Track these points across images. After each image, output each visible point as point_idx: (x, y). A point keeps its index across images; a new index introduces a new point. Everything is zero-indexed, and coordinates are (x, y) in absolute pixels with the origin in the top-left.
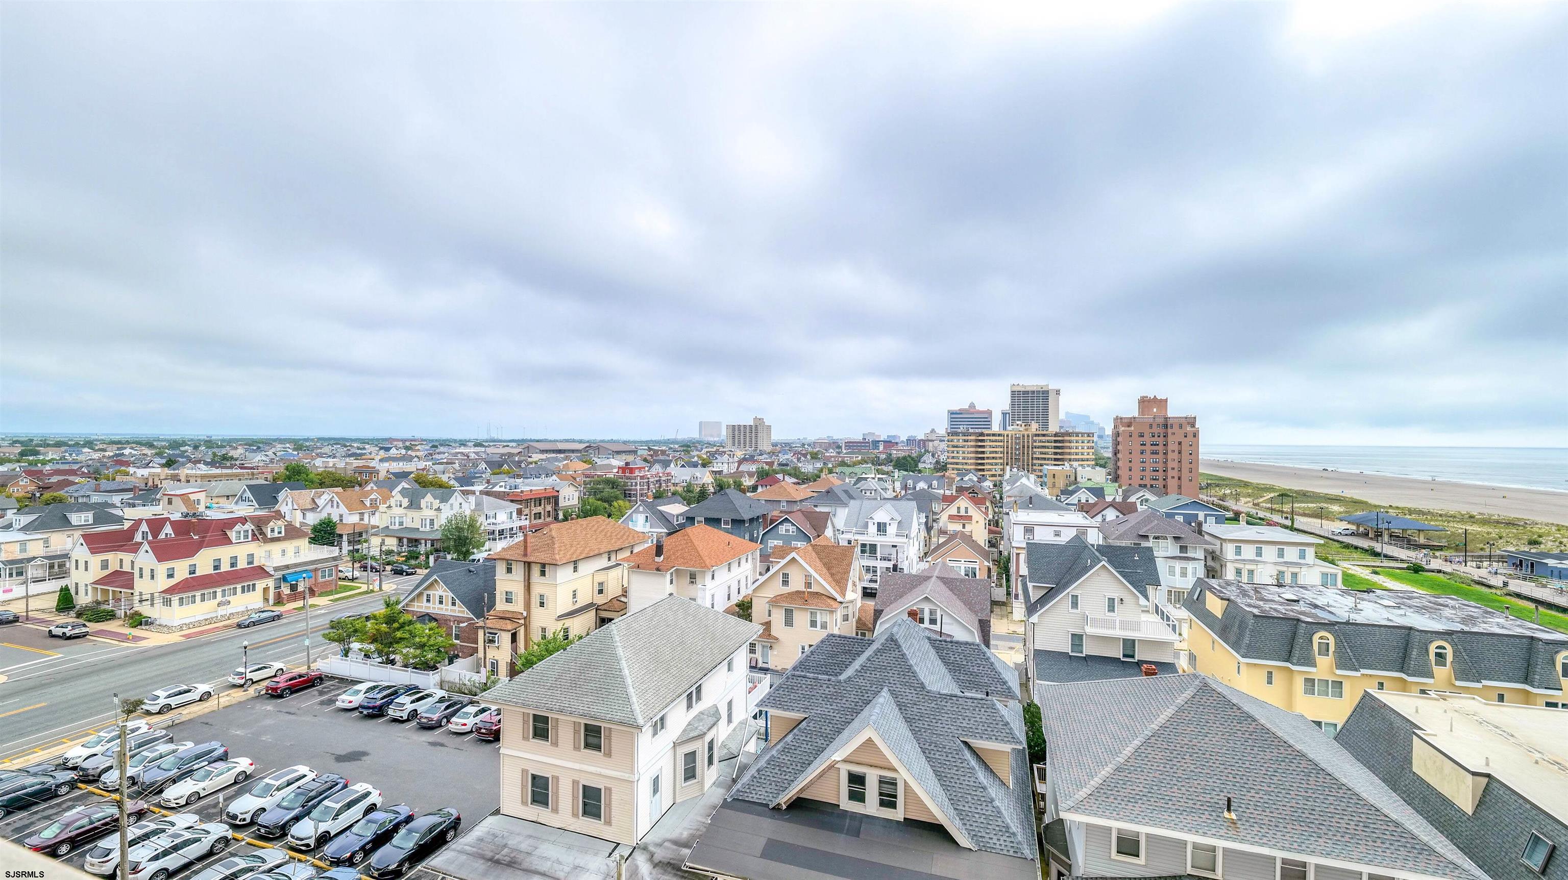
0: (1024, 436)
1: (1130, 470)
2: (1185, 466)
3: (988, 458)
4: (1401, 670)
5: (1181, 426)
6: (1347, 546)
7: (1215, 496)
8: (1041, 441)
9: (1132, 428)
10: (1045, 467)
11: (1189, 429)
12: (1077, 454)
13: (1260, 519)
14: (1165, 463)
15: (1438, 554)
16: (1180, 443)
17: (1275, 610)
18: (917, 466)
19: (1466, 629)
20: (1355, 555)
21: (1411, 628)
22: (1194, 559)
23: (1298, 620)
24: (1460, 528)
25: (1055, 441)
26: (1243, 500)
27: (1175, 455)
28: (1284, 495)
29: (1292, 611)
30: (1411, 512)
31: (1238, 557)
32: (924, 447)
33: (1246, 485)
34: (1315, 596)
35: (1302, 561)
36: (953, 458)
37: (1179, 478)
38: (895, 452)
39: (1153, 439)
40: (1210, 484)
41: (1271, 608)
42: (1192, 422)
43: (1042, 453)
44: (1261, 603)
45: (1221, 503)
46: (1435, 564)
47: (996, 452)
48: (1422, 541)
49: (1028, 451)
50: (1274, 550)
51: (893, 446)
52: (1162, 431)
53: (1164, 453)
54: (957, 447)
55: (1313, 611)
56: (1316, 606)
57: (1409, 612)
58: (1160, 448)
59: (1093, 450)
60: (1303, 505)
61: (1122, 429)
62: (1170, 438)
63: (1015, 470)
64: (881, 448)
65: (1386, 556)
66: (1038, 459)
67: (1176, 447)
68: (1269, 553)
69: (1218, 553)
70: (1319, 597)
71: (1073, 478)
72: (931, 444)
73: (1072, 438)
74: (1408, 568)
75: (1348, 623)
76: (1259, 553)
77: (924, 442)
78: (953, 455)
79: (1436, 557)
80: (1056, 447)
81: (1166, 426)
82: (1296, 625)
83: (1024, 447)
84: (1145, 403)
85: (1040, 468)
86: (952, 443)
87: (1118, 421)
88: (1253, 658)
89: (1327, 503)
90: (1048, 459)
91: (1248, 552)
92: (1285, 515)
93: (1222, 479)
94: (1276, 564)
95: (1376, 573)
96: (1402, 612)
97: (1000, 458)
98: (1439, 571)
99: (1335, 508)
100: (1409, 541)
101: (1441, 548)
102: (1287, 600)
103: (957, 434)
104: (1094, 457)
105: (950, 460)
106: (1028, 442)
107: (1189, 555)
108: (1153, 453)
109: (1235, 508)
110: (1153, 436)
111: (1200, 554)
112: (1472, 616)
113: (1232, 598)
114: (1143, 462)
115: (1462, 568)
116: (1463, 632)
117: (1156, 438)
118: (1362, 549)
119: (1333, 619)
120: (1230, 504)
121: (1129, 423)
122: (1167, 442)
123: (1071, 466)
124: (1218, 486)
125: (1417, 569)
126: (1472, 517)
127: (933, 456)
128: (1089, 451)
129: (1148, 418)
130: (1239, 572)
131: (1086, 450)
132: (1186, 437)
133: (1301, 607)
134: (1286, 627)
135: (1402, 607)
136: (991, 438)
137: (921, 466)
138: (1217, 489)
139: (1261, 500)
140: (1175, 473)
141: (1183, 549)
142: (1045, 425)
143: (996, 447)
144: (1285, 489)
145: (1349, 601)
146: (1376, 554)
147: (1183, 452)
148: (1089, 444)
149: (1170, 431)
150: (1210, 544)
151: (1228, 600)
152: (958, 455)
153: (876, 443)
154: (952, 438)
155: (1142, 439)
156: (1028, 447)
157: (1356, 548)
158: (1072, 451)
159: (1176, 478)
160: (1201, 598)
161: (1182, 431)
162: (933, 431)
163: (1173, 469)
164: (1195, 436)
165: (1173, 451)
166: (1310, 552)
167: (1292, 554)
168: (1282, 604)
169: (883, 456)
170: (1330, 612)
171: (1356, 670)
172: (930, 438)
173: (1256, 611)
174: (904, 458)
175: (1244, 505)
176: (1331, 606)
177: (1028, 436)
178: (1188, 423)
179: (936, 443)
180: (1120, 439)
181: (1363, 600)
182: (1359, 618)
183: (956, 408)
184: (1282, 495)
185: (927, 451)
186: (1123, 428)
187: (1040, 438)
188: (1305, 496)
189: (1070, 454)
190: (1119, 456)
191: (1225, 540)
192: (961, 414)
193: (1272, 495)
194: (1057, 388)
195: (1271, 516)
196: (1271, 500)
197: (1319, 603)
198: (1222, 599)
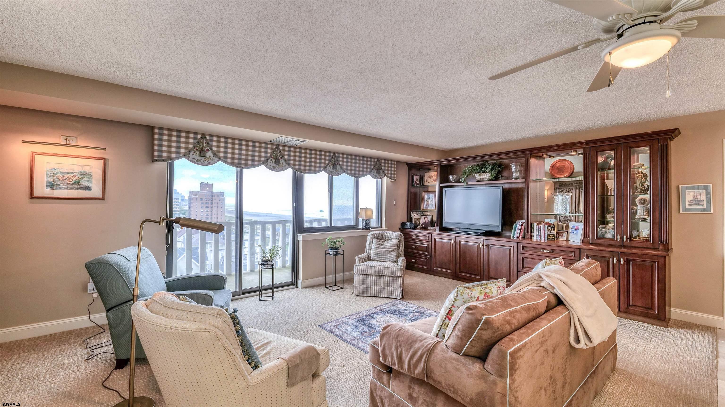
1: (196, 215)
2: (220, 213)
5: (218, 196)
9: (198, 197)
14: (211, 212)
16: (218, 203)
37: (217, 218)
39: (207, 201)
52: (209, 197)
53: (211, 208)
58: (209, 205)
59: (179, 207)
61: (193, 197)
62: (214, 201)
81: (212, 196)
84: (203, 185)
87: (191, 192)
104: (179, 210)
108: (206, 208)
114: (202, 212)
121: (196, 194)
122: (212, 203)
129: (205, 192)
132: (220, 200)
140: (215, 216)
147: (219, 207)
148: (177, 204)
149: (213, 198)
155: (202, 201)
163: (215, 214)
164: (223, 200)
165: (215, 207)
178: (221, 195)
180: (192, 201)
190: (191, 209)
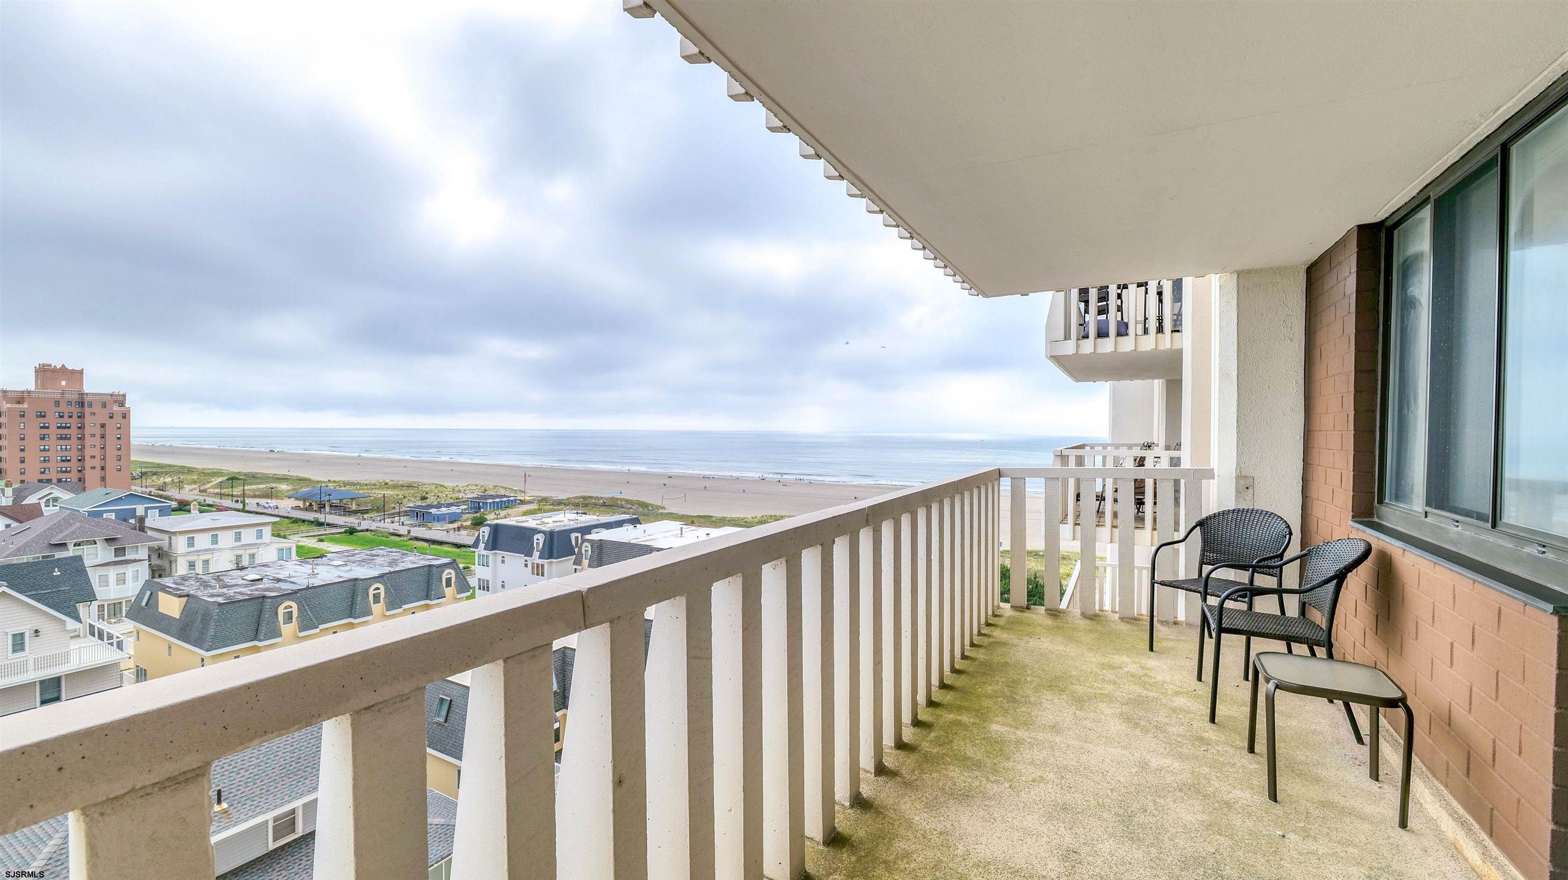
1: (22, 461)
2: (111, 453)
4: (350, 616)
5: (104, 405)
6: (296, 521)
7: (152, 486)
11: (116, 408)
13: (209, 505)
14: (81, 450)
15: (366, 516)
16: (103, 426)
17: (240, 593)
19: (392, 570)
20: (303, 528)
21: (356, 579)
22: (135, 561)
23: (264, 597)
24: (379, 493)
26: (187, 487)
27: (97, 441)
28: (233, 479)
29: (257, 590)
30: (345, 484)
31: (192, 549)
33: (190, 471)
34: (277, 571)
35: (259, 541)
37: (103, 468)
40: (146, 473)
41: (236, 593)
42: (120, 400)
44: (225, 590)
45: (161, 493)
46: (365, 525)
48: (354, 507)
50: (231, 534)
53: (79, 438)
55: (277, 585)
56: (279, 580)
57: (354, 567)
60: (253, 487)
65: (328, 525)
67: (98, 431)
68: (226, 539)
69: (166, 548)
70: (281, 571)
74: (345, 532)
75: (308, 588)
76: (215, 539)
79: (364, 519)
81: (81, 404)
82: (262, 604)
88: (219, 648)
89: (275, 482)
91: (203, 541)
92: (235, 499)
93: (159, 466)
94: (232, 549)
95: (321, 540)
96: (348, 568)
98: (367, 530)
99: (284, 487)
100: (345, 509)
101: (366, 512)
102: (251, 581)
107: (127, 557)
109: (178, 497)
110: (61, 417)
111: (143, 554)
112: (395, 559)
113: (192, 592)
114: (44, 450)
115: (381, 524)
116: (391, 573)
117: (66, 420)
118: (309, 521)
119: (295, 587)
120: (173, 492)
124: (155, 474)
125: (352, 531)
126: (386, 484)
130: (192, 565)
132: (111, 417)
133: (266, 584)
134: (253, 608)
135: (348, 563)
138: (155, 477)
139: (209, 486)
140: (97, 463)
141: (120, 551)
144: (233, 473)
145: (307, 569)
146: (320, 524)
150: (157, 540)
151: (188, 596)
157: (304, 521)
159: (98, 468)
160: (153, 601)
161: (106, 412)
163: (93, 457)
164: (124, 417)
166: (267, 531)
167: (248, 536)
168: (246, 586)
170: (292, 582)
171: (316, 627)
173: (220, 600)
175: (188, 493)
176: (292, 577)
178: (115, 402)
181: (318, 565)
182: (317, 582)
184: (232, 479)
186: (8, 404)
188: (253, 478)
191: (174, 533)
193: (220, 479)
195: (220, 501)
196: (220, 485)
197: (281, 577)
198: (180, 596)
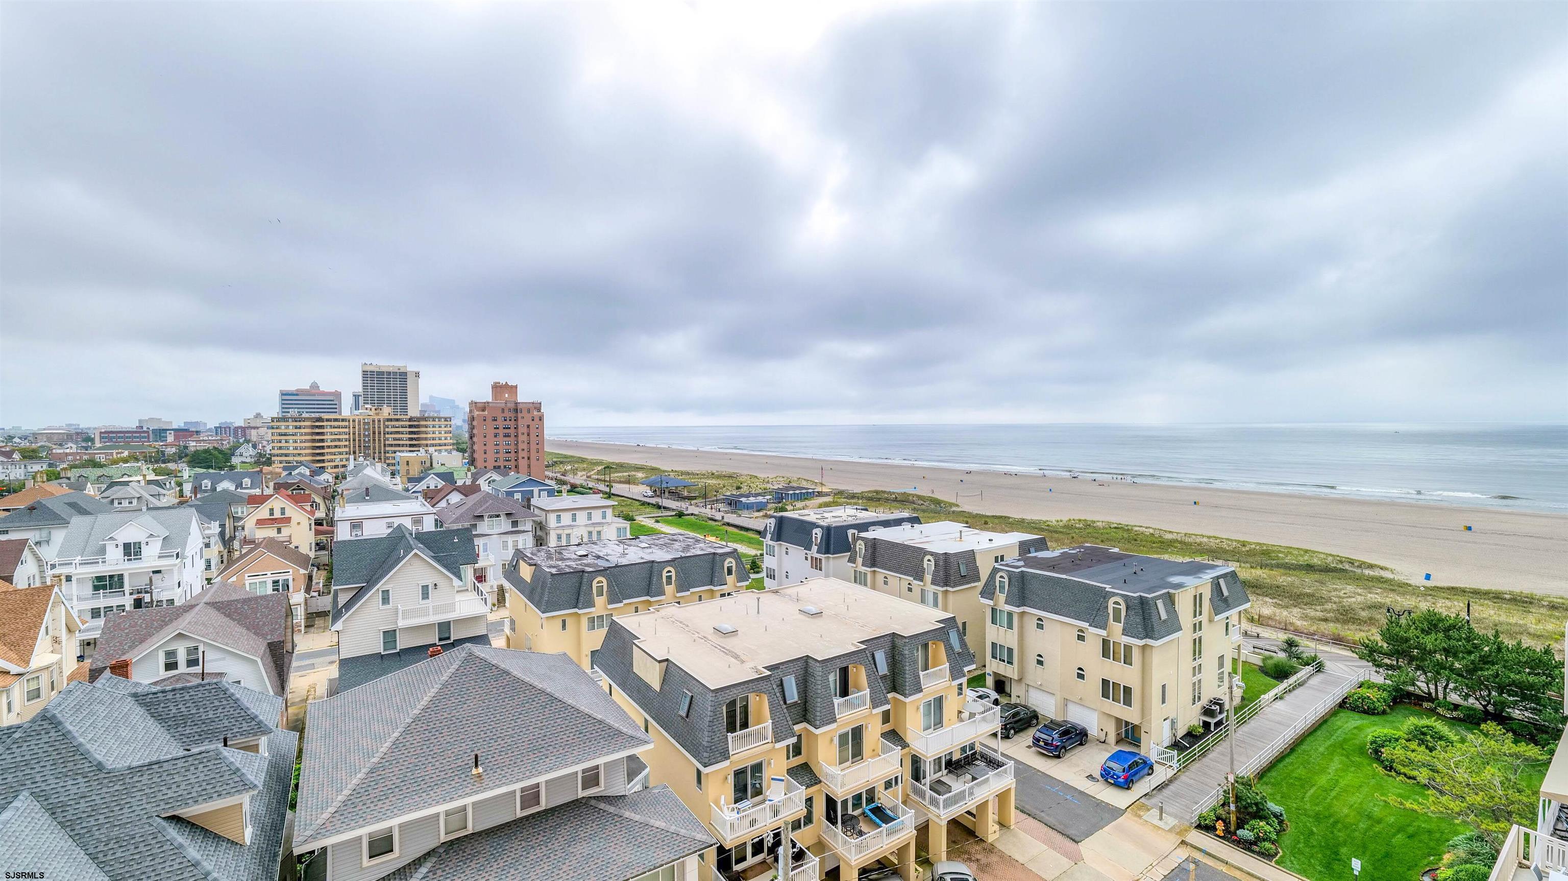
0: (374, 421)
1: (485, 453)
2: (533, 447)
3: (329, 447)
4: (648, 595)
5: (529, 411)
6: (644, 504)
7: (559, 472)
8: (394, 427)
9: (486, 413)
10: (398, 453)
11: (536, 413)
12: (434, 439)
13: (590, 488)
14: (516, 445)
15: (693, 502)
16: (528, 426)
17: (569, 567)
18: (228, 460)
19: (683, 555)
20: (647, 510)
21: (653, 562)
22: (524, 532)
23: (583, 571)
24: (701, 483)
25: (410, 426)
26: (580, 474)
27: (525, 438)
28: (608, 468)
29: (581, 565)
30: (682, 473)
31: (560, 525)
32: (244, 435)
33: (583, 460)
34: (601, 549)
35: (604, 521)
36: (280, 448)
37: (529, 458)
38: (194, 444)
39: (505, 423)
40: (556, 462)
41: (566, 565)
42: (538, 407)
43: (395, 439)
44: (560, 563)
45: (563, 477)
46: (692, 510)
47: (339, 440)
48: (686, 494)
49: (379, 437)
50: (585, 513)
51: (191, 436)
52: (512, 415)
53: (515, 436)
54: (285, 435)
55: (596, 562)
56: (598, 557)
57: (655, 550)
58: (512, 431)
59: (451, 435)
60: (620, 474)
61: (476, 413)
62: (520, 422)
63: (361, 459)
64: (170, 438)
65: (665, 508)
66: (391, 445)
67: (525, 430)
68: (582, 517)
69: (544, 523)
70: (603, 549)
71: (428, 464)
72: (254, 432)
73: (428, 423)
74: (676, 515)
75: (617, 566)
76: (574, 518)
77: (243, 431)
78: (279, 445)
79: (691, 505)
80: (411, 433)
81: (516, 410)
82: (581, 576)
83: (374, 433)
84: (498, 388)
85: (393, 455)
86: (278, 431)
87: (473, 404)
88: (551, 611)
89: (635, 471)
90: (403, 446)
91: (566, 518)
92: (606, 484)
93: (566, 457)
94: (586, 525)
95: (657, 521)
96: (650, 550)
97: (345, 446)
98: (692, 514)
99: (640, 475)
100: (679, 495)
101: (695, 498)
102: (580, 556)
103: (284, 419)
104: (451, 441)
105: (276, 452)
106: (379, 427)
107: (520, 528)
108: (505, 436)
109: (572, 481)
110: (505, 420)
111: (528, 526)
112: (688, 545)
113: (539, 562)
114: (497, 445)
115: (703, 510)
116: (681, 558)
117: (508, 422)
118: (652, 504)
119: (607, 565)
120: (570, 478)
121: (484, 407)
122: (517, 425)
123: (426, 451)
124: (561, 463)
125: (680, 515)
126: (713, 474)
127: (254, 446)
128: (446, 435)
129: (501, 403)
130: (559, 537)
131: (443, 435)
132: (533, 420)
133: (589, 560)
134: (575, 579)
135: (653, 546)
136: (333, 423)
137: (235, 460)
138: (561, 465)
139: (592, 473)
140: (525, 454)
141: (515, 524)
142: (404, 409)
143: (340, 434)
144: (610, 463)
145: (620, 549)
146: (659, 507)
147: (531, 435)
148: (446, 429)
149: (520, 415)
150: (537, 516)
151: (535, 565)
152: (287, 445)
153: (160, 434)
154: (278, 424)
155: (495, 423)
156: (380, 433)
157: (649, 504)
158: (429, 436)
159: (526, 458)
160: (516, 567)
161: (530, 415)
162: (258, 416)
163: (523, 450)
164: (540, 420)
165: (523, 434)
166: (609, 512)
167: (597, 516)
168: (575, 560)
169: (172, 450)
170: (607, 560)
171: (621, 602)
172: (252, 425)
173: (554, 571)
174: (206, 451)
175: (579, 479)
176: (609, 555)
177: (379, 421)
178: (535, 408)
179: (262, 431)
180: (475, 423)
181: (630, 545)
182: (624, 561)
183: (292, 388)
184: (608, 467)
185: (248, 441)
186: (478, 413)
187: (393, 423)
188: (621, 467)
189: (426, 439)
190: (475, 439)
191: (548, 511)
192: (297, 395)
193: (600, 468)
194: (416, 370)
195: (597, 485)
196: (598, 473)
197: (601, 554)
198: (531, 565)
